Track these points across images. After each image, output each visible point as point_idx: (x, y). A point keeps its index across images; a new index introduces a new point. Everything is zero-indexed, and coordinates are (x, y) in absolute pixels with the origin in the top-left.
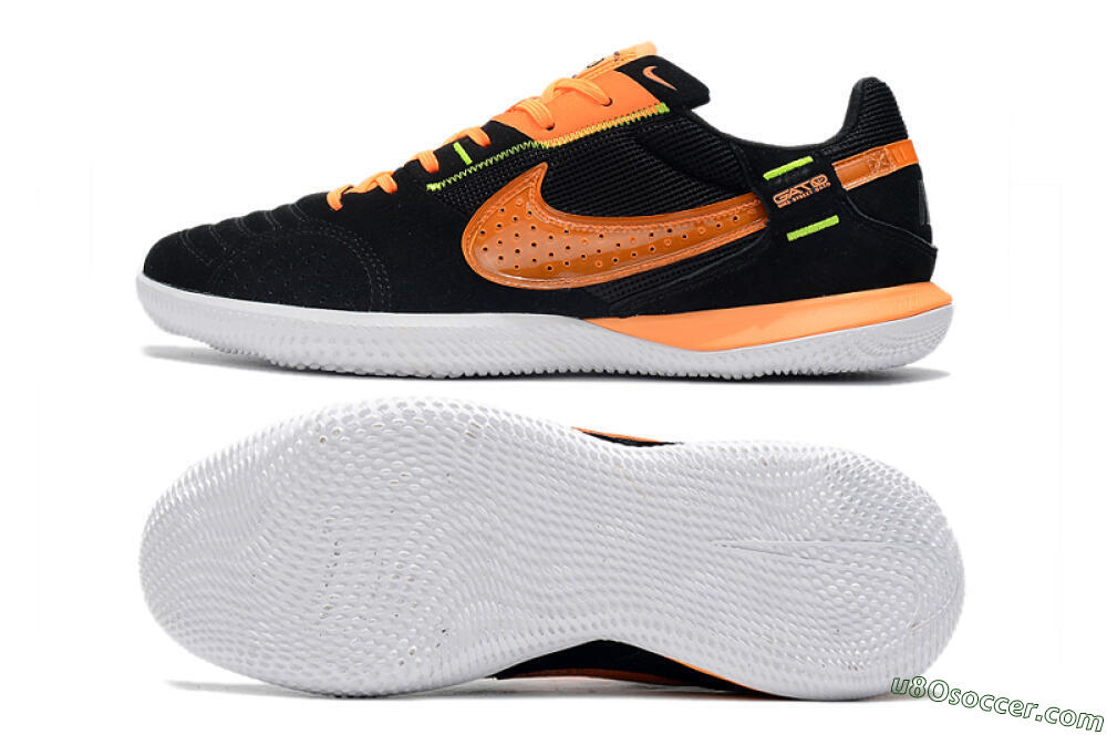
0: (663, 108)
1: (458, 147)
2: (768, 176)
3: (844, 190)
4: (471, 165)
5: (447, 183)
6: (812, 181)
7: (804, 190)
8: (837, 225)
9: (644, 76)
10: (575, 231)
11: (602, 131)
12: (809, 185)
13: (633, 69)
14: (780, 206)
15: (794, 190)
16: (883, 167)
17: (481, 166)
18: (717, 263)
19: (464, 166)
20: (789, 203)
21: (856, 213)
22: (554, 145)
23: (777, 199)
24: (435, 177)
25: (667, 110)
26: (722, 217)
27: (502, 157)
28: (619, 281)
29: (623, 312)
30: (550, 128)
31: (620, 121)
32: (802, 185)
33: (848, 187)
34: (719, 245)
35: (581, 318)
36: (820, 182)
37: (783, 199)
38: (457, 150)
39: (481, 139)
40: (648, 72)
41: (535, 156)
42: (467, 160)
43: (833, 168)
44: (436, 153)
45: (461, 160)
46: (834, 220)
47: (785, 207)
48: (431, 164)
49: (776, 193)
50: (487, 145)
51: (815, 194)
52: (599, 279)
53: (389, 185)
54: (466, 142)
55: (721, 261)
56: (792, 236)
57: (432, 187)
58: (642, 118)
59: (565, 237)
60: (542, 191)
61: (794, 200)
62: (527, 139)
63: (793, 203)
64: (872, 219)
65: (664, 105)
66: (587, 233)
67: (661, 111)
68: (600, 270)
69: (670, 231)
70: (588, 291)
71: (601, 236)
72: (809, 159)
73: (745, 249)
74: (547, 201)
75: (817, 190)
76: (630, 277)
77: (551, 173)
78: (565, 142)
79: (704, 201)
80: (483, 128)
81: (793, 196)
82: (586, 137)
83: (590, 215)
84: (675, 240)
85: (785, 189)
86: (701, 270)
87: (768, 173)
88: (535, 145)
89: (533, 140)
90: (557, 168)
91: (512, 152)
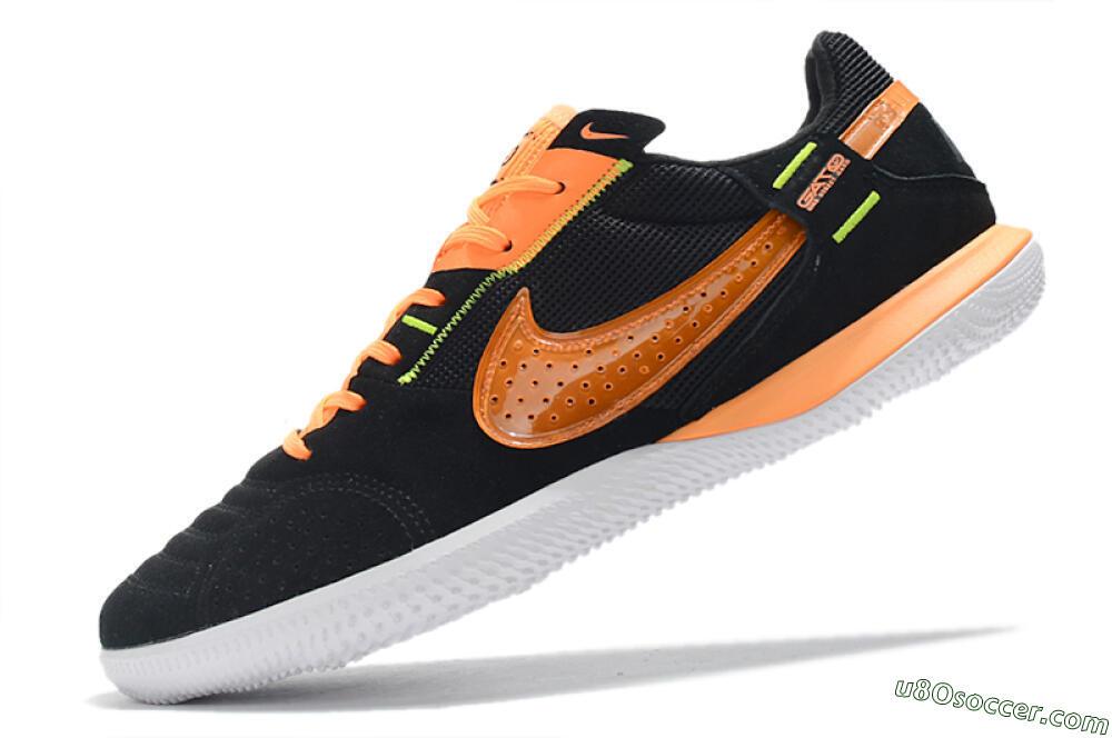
0: (624, 166)
1: (410, 321)
2: (778, 183)
3: (867, 160)
4: (437, 333)
5: (420, 367)
6: (829, 167)
7: (826, 180)
8: (879, 202)
9: (585, 140)
10: (596, 347)
11: (570, 222)
12: (827, 172)
13: (569, 137)
14: (810, 209)
15: (815, 185)
16: (892, 119)
17: (449, 328)
18: (774, 305)
19: (429, 338)
20: (817, 201)
21: (891, 179)
22: (522, 265)
23: (803, 202)
24: (402, 366)
25: (630, 165)
26: (752, 253)
27: (469, 307)
28: (675, 378)
29: (696, 413)
30: (508, 248)
31: (584, 202)
32: (821, 176)
33: (868, 156)
34: (765, 285)
35: (653, 442)
36: (838, 164)
37: (809, 200)
38: (411, 324)
39: (433, 298)
40: (586, 133)
41: (507, 287)
42: (431, 329)
43: (841, 142)
44: (386, 338)
45: (421, 333)
46: (874, 198)
47: (816, 206)
48: (388, 354)
49: (798, 197)
50: (442, 303)
51: (839, 178)
52: (653, 386)
53: (353, 402)
54: (416, 310)
55: (777, 300)
56: (839, 236)
57: (406, 378)
58: (607, 187)
59: (590, 359)
60: (537, 321)
61: (821, 195)
62: (488, 272)
63: (822, 200)
64: (913, 178)
65: (623, 161)
66: (612, 342)
67: (624, 169)
68: (648, 377)
69: (704, 295)
70: (648, 406)
71: (631, 338)
72: (811, 146)
73: (797, 275)
74: (549, 330)
75: (839, 174)
76: (686, 367)
77: (536, 297)
78: (534, 255)
79: (724, 244)
80: (427, 286)
81: (818, 192)
82: (554, 238)
83: (606, 320)
84: (714, 303)
85: (805, 189)
86: (762, 322)
87: (778, 180)
88: (500, 275)
89: (496, 272)
90: (541, 288)
91: (478, 296)
